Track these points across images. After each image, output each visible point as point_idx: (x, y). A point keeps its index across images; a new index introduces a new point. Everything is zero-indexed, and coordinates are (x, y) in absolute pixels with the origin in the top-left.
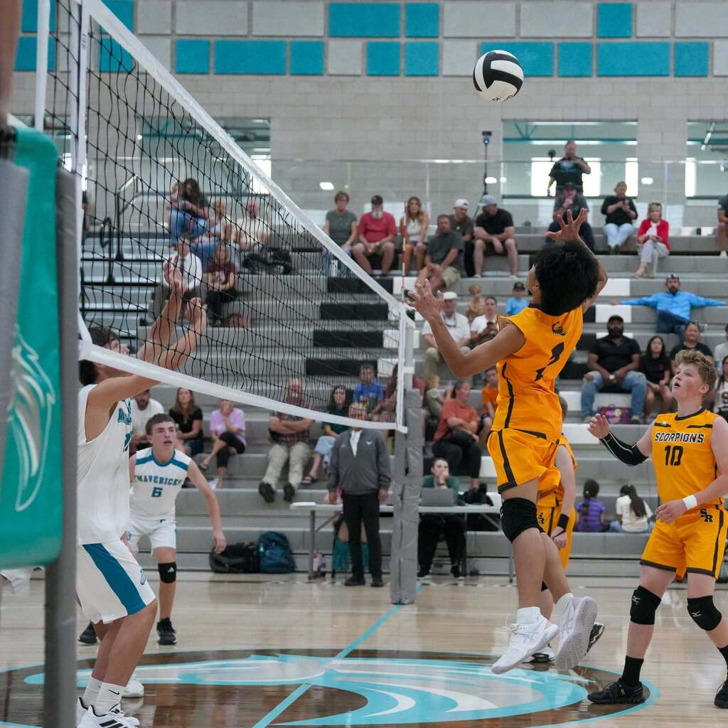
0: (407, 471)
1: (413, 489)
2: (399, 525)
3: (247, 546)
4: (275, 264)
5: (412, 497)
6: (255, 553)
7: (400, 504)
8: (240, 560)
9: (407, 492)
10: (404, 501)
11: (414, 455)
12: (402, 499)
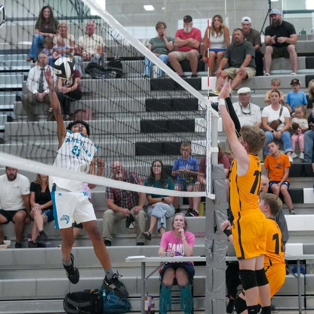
0: (216, 229)
1: (220, 243)
2: (211, 272)
3: (93, 292)
4: (110, 70)
5: (220, 249)
6: (99, 297)
7: (211, 256)
8: (88, 304)
9: (216, 246)
10: (215, 253)
11: (221, 216)
12: (212, 251)
